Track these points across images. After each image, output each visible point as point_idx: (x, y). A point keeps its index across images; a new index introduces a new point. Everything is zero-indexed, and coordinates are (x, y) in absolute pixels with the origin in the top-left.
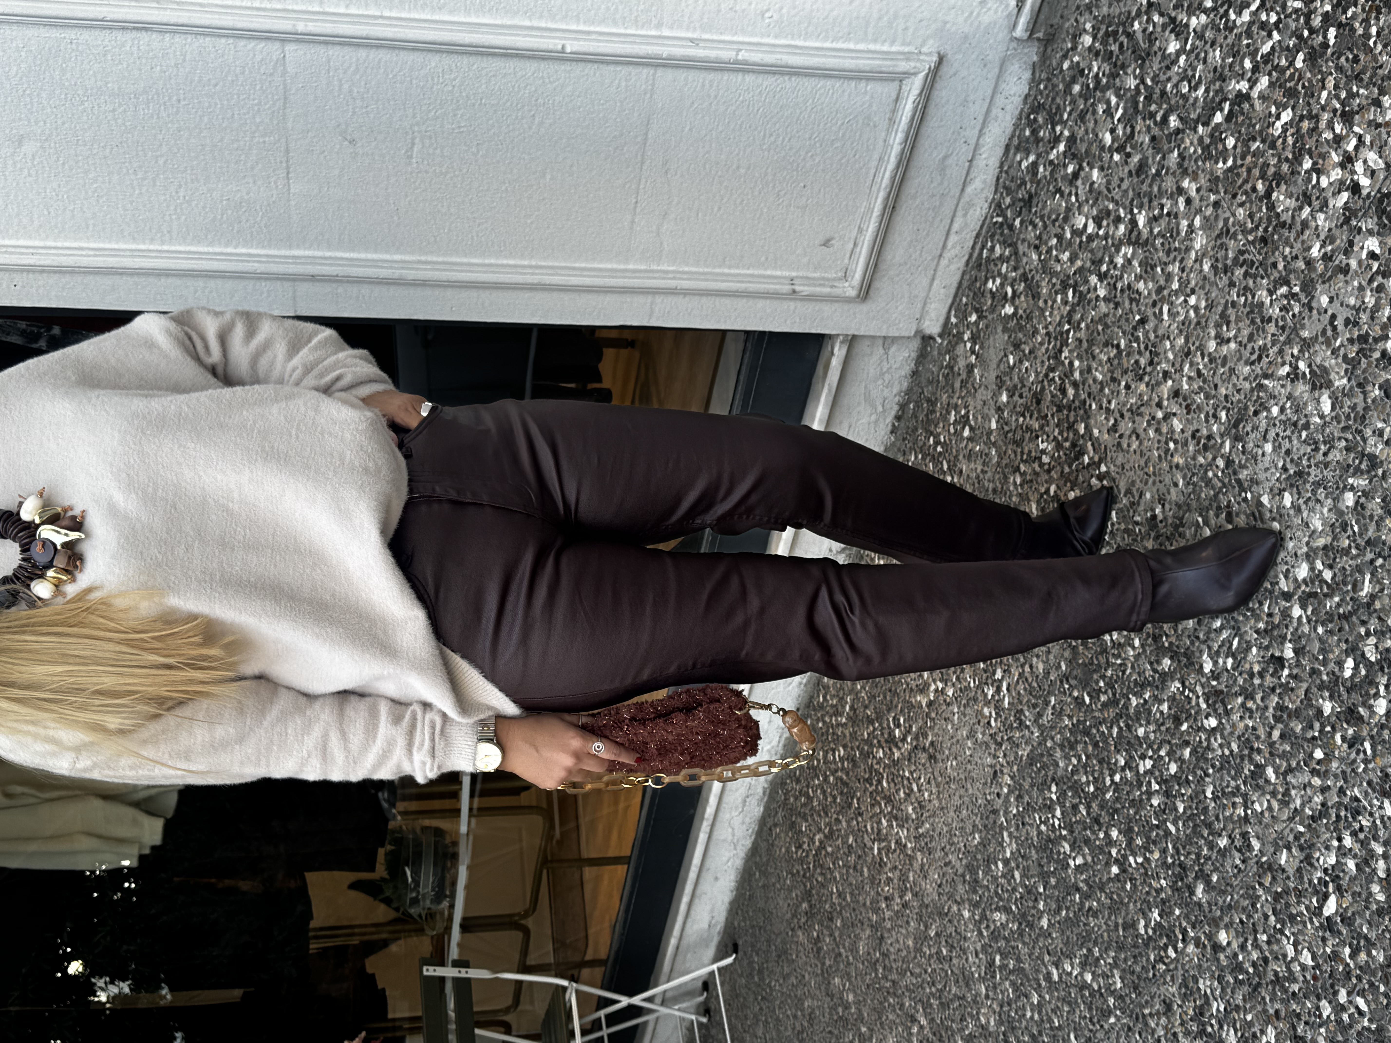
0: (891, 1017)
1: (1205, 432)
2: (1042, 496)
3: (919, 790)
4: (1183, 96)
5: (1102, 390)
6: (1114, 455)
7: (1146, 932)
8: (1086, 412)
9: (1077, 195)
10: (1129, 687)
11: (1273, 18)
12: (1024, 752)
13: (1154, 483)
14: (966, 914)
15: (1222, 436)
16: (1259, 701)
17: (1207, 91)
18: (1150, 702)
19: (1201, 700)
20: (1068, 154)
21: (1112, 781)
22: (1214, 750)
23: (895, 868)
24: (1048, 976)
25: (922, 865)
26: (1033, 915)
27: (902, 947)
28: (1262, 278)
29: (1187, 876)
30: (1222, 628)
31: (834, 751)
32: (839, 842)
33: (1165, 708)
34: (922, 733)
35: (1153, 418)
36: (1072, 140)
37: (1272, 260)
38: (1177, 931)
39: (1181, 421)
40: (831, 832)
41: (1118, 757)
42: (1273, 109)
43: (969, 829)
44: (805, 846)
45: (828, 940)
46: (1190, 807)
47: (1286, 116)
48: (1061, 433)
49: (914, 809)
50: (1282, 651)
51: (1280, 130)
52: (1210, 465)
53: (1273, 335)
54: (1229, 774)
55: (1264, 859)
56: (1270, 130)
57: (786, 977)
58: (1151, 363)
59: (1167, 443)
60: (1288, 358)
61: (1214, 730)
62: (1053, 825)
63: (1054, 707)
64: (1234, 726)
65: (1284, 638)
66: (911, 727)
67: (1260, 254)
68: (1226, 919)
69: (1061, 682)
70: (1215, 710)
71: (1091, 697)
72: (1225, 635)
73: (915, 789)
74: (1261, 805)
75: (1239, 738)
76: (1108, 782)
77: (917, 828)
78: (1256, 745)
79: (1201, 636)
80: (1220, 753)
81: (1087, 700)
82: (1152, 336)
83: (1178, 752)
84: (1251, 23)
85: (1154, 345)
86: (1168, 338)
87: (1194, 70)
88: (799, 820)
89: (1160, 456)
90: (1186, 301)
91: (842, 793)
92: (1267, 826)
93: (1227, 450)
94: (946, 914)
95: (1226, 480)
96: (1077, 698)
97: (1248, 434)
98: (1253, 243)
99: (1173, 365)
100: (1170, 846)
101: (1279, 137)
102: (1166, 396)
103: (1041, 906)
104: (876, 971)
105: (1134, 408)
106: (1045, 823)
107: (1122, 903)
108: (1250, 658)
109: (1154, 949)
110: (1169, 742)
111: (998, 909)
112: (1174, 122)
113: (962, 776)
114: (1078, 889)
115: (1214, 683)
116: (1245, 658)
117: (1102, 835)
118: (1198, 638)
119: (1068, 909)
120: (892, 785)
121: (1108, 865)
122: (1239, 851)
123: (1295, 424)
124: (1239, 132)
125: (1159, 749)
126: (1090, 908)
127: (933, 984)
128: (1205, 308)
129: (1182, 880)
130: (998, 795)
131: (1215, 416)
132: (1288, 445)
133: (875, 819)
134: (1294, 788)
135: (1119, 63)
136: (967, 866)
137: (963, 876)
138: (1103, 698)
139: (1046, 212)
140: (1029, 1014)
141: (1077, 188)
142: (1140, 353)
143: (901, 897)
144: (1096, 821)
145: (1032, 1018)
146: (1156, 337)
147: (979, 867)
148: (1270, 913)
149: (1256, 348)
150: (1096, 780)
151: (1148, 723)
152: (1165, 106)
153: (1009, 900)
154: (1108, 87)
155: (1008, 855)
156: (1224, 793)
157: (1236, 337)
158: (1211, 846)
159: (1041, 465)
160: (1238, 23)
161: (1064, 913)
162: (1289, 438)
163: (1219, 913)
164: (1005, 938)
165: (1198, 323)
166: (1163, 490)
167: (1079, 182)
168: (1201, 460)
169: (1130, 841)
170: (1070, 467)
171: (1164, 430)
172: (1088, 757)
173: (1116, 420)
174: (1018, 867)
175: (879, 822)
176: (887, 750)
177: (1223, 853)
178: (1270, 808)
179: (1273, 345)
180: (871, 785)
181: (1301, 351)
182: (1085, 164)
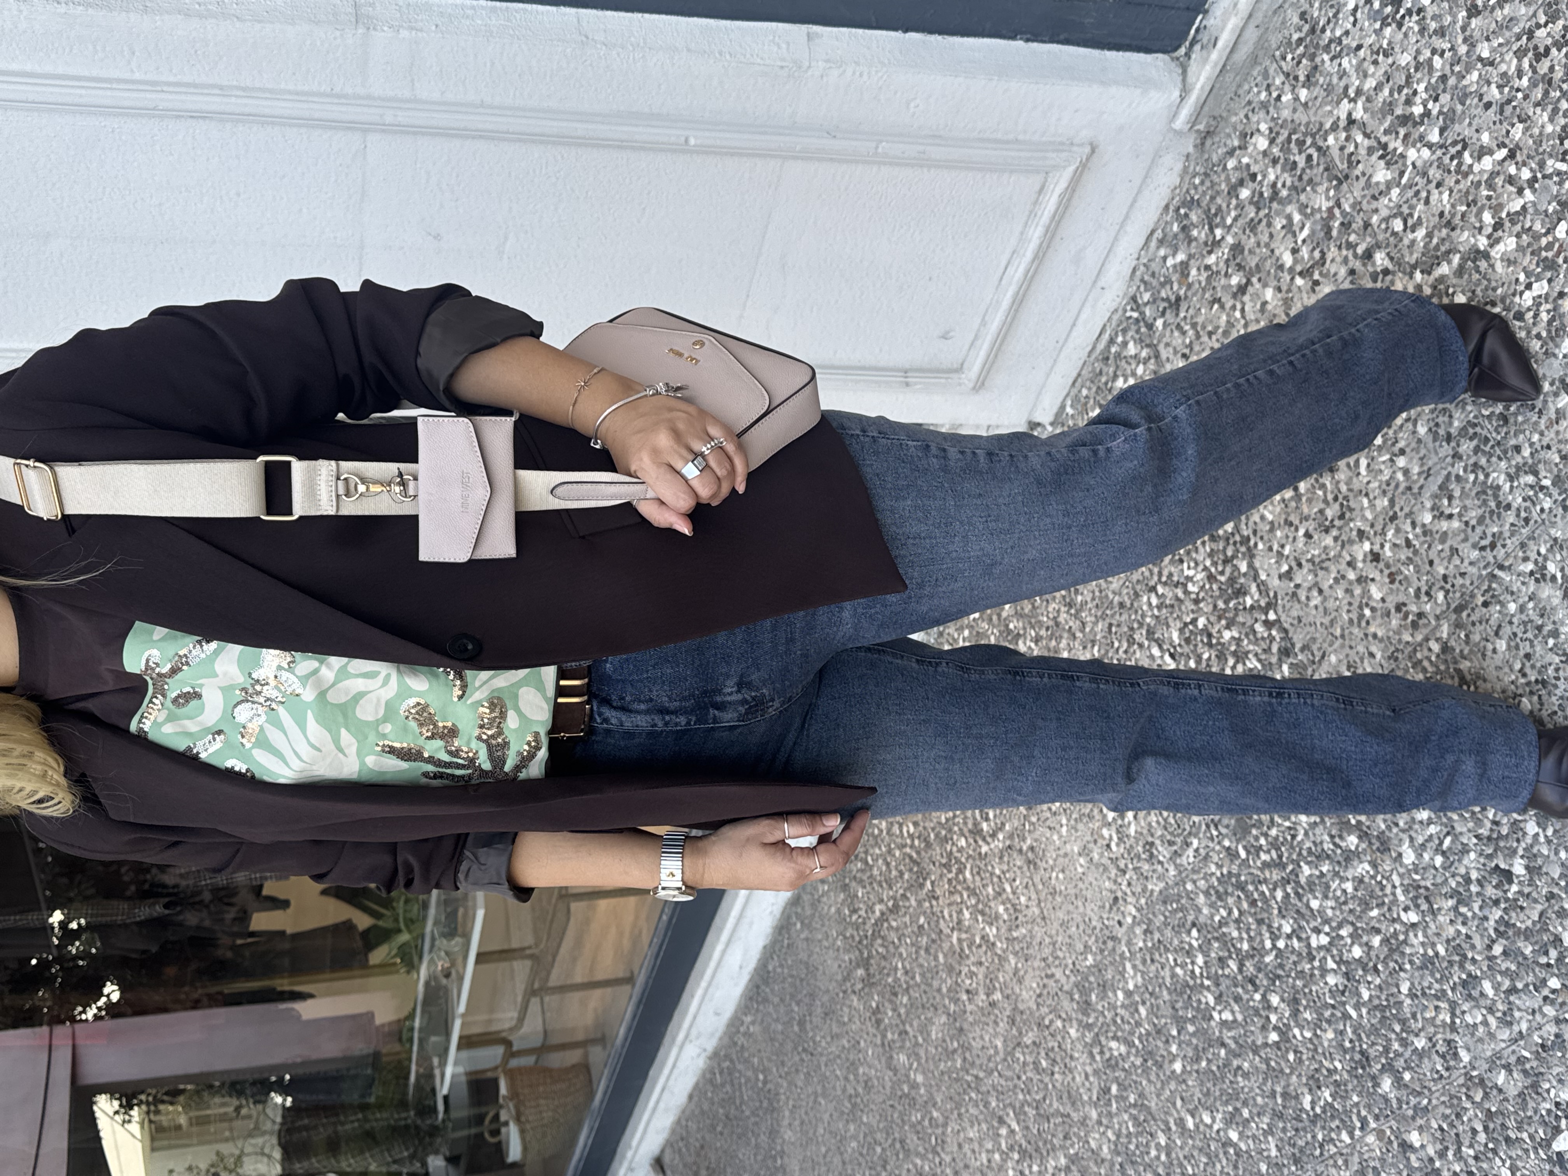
0: (972, 1111)
1: (1414, 608)
2: (1186, 625)
3: (1014, 893)
4: (1394, 234)
5: (1272, 530)
6: (1288, 606)
7: (1313, 1109)
8: (1249, 549)
9: (1243, 310)
10: (1300, 854)
11: (1526, 174)
12: (1156, 887)
13: (1342, 646)
14: (1073, 1032)
15: (1437, 618)
16: (1477, 910)
17: (1429, 235)
18: (1329, 876)
19: (1399, 891)
20: (1232, 263)
21: (1274, 946)
22: (1412, 946)
23: (981, 964)
24: (1181, 1122)
25: (1016, 971)
26: (1162, 1056)
27: (988, 1044)
28: (1500, 459)
29: (1370, 1066)
30: (1430, 822)
31: (901, 825)
32: (907, 919)
33: (1349, 886)
34: (1018, 834)
35: (1343, 577)
36: (1237, 249)
37: (1513, 442)
38: (1354, 1118)
39: (1380, 590)
40: (896, 907)
41: (1283, 922)
42: (1522, 277)
43: (1080, 947)
44: (862, 913)
45: (890, 1013)
46: (1379, 997)
47: (1540, 288)
48: (1215, 564)
49: (1006, 910)
50: (1511, 865)
51: (1530, 302)
52: (1420, 645)
53: (1512, 525)
54: (1432, 975)
55: (1475, 1073)
56: (1517, 299)
57: (835, 1037)
58: (1342, 517)
59: (1361, 607)
60: (1533, 556)
61: (1413, 925)
62: (1193, 972)
63: (1197, 850)
64: (1440, 927)
65: (1514, 852)
66: (1003, 824)
67: (1496, 430)
68: (1420, 1122)
69: (1208, 826)
70: (1417, 906)
71: (1248, 853)
72: (1433, 829)
73: (1008, 889)
74: (1474, 1017)
75: (1448, 941)
76: (1268, 944)
77: (1010, 930)
78: (1470, 955)
79: (1401, 824)
80: (1421, 951)
81: (1243, 854)
82: (1344, 488)
83: (1365, 939)
84: (1493, 174)
85: (1346, 498)
86: (1367, 495)
87: (1412, 207)
88: (854, 884)
89: (1351, 621)
90: (1392, 460)
91: (911, 870)
92: (1481, 1040)
93: (1445, 635)
94: (1048, 1027)
95: (1442, 667)
96: (1229, 848)
97: (1473, 624)
98: (1489, 417)
99: (1372, 526)
100: (1349, 1030)
101: (1529, 309)
102: (1360, 557)
103: (1174, 1049)
104: (954, 1060)
105: (1317, 560)
106: (1182, 967)
107: (1282, 1071)
108: (1465, 862)
109: (1323, 1128)
110: (1352, 924)
111: (1115, 1038)
112: (1380, 259)
113: (1072, 891)
114: (1223, 1045)
115: (1417, 877)
116: (1460, 861)
117: (1257, 997)
118: (1397, 825)
119: (1209, 1061)
120: (977, 878)
121: (1264, 1028)
122: (1443, 1056)
123: (1539, 628)
124: (1473, 292)
125: (1340, 926)
126: (1239, 1068)
127: (1029, 1093)
128: (1419, 474)
129: (1363, 1068)
130: (1120, 923)
131: (1428, 594)
132: (1528, 649)
133: (954, 908)
134: (1519, 1009)
135: (1305, 178)
136: (1076, 985)
137: (1070, 994)
138: (1264, 857)
139: (1200, 320)
140: (1153, 1153)
141: (1243, 304)
142: (1326, 501)
143: (988, 995)
144: (1252, 981)
145: (1158, 1158)
146: (1350, 490)
147: (1091, 990)
148: (1479, 1128)
149: (1489, 532)
150: (1251, 939)
151: (1326, 897)
152: (1368, 239)
153: (1132, 1033)
154: (1288, 200)
155: (1131, 986)
156: (1424, 994)
157: (1460, 515)
158: (1404, 1043)
159: (1186, 592)
160: (1476, 168)
161: (1204, 1064)
162: (1531, 641)
163: (1410, 1112)
164: (1124, 1070)
165: (1409, 488)
166: (1353, 657)
167: (1246, 298)
168: (1407, 637)
169: (1295, 1013)
170: (1226, 602)
171: (1358, 591)
172: (1241, 913)
173: (1291, 568)
174: (1144, 1003)
175: (960, 912)
176: (971, 841)
177: (1421, 1054)
178: (1485, 1023)
179: (1512, 535)
180: (950, 871)
181: (1551, 550)
182: (1254, 280)
